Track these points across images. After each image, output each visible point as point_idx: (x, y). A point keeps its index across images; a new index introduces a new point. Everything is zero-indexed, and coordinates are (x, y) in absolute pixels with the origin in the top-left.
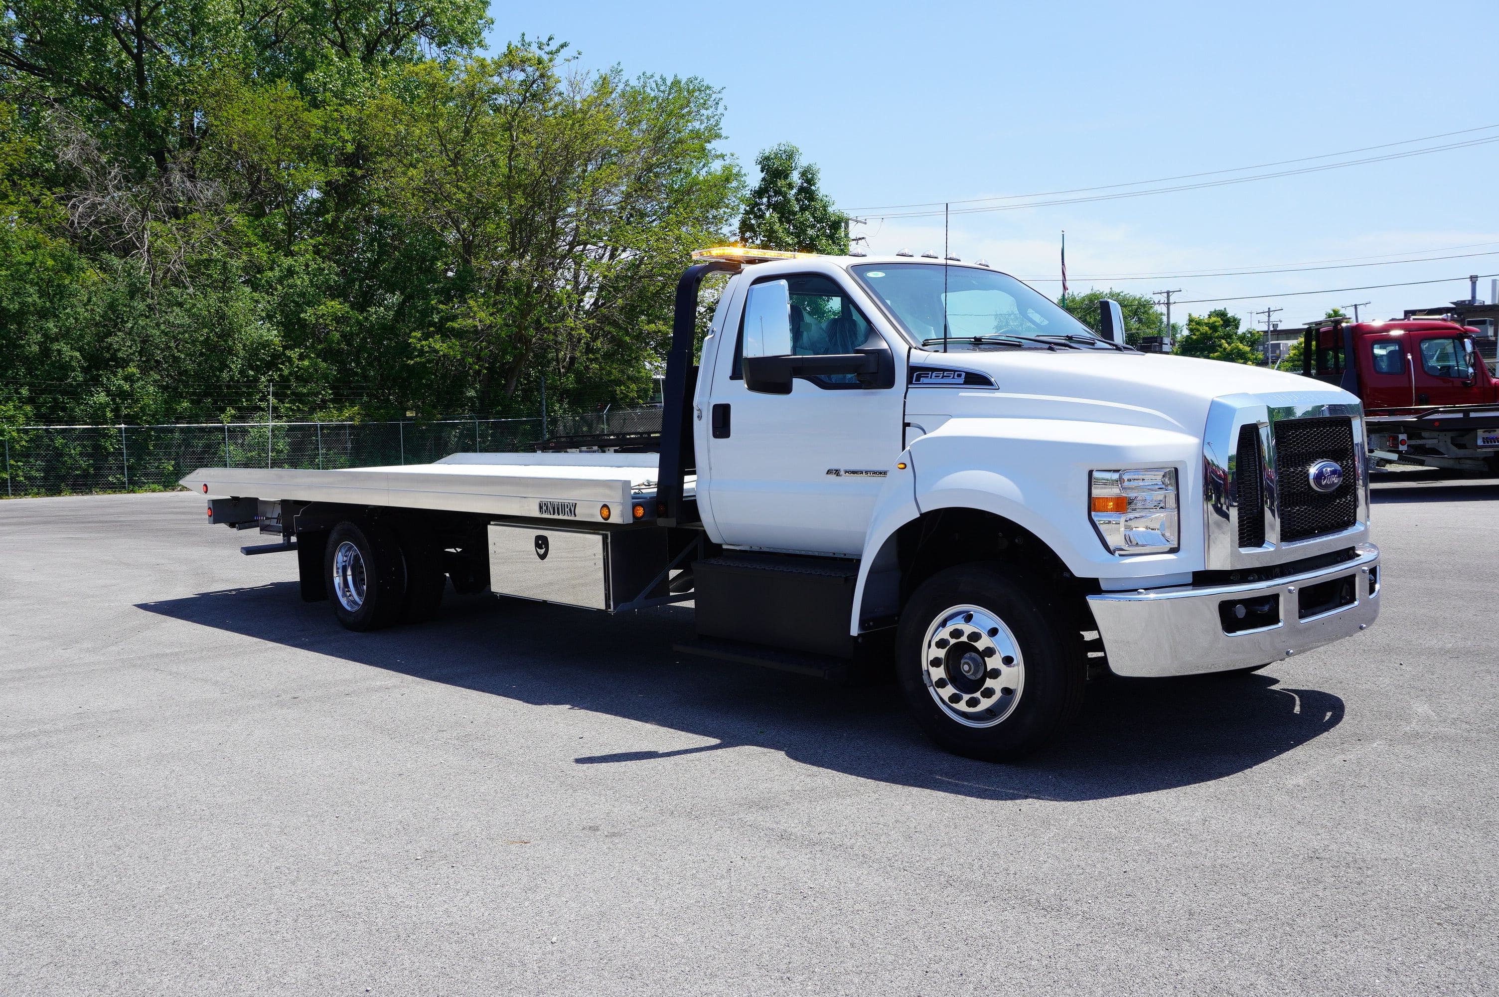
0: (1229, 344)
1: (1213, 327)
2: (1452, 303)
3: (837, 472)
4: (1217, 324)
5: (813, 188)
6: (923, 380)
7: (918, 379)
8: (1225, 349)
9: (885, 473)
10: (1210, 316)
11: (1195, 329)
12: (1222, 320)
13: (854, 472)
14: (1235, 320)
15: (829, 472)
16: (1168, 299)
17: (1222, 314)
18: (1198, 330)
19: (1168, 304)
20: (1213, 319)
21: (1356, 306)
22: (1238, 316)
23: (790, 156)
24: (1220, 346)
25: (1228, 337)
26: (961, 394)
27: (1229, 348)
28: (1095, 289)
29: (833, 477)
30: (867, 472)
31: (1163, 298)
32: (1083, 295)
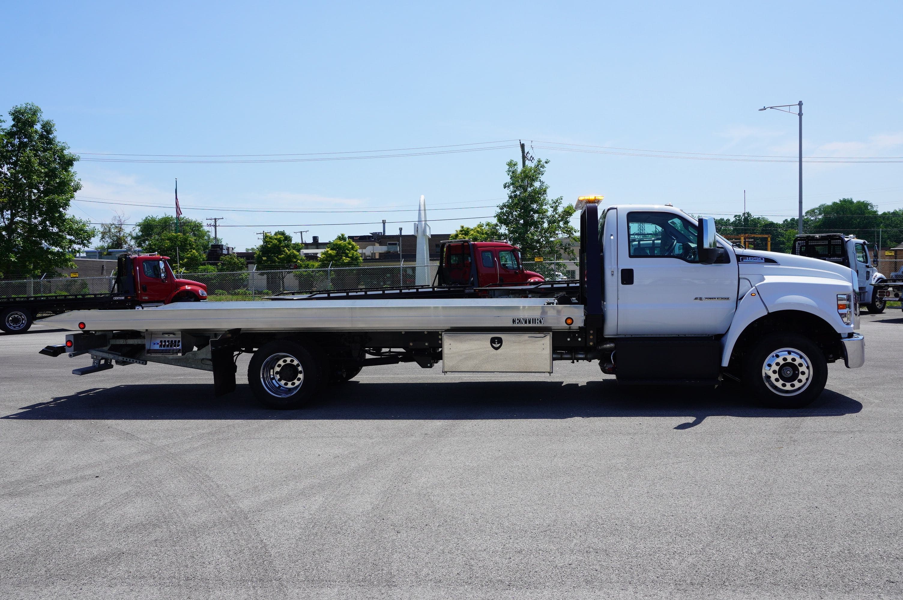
0: (289, 250)
1: (279, 240)
2: (371, 233)
3: (701, 299)
4: (281, 239)
5: (51, 136)
6: (744, 260)
7: (742, 260)
8: (287, 253)
9: (728, 298)
10: (276, 234)
11: (269, 241)
12: (284, 237)
13: (710, 299)
14: (290, 237)
15: (696, 299)
16: (216, 223)
17: (283, 234)
18: (272, 242)
19: (215, 226)
20: (279, 236)
21: (301, 232)
22: (291, 235)
23: (35, 113)
24: (284, 251)
25: (287, 246)
26: (765, 266)
27: (289, 253)
28: (168, 215)
29: (698, 301)
30: (718, 298)
31: (213, 222)
32: (160, 217)
